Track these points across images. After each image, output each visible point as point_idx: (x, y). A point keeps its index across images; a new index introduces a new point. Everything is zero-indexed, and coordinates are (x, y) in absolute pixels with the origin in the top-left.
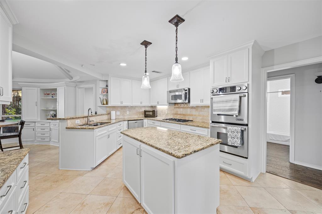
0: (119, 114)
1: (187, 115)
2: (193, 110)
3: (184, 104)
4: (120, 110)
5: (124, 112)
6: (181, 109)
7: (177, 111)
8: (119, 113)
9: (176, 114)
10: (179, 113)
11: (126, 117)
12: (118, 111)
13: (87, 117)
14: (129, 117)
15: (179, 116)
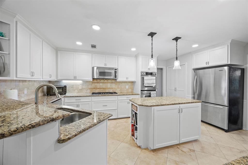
1: (108, 89)
2: (113, 85)
3: (104, 80)
6: (101, 84)
7: (96, 86)
9: (94, 88)
10: (98, 87)
15: (98, 90)
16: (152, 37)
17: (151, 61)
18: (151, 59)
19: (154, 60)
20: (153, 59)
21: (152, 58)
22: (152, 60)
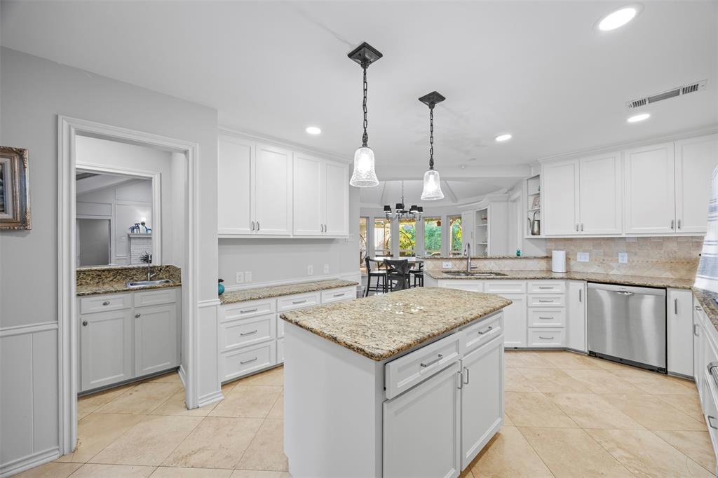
0: (587, 260)
4: (591, 248)
5: (605, 255)
8: (588, 257)
11: (614, 272)
12: (584, 251)
13: (467, 259)
14: (631, 272)
16: (432, 107)
17: (428, 178)
18: (429, 174)
19: (436, 176)
20: (433, 173)
21: (432, 168)
22: (432, 177)
